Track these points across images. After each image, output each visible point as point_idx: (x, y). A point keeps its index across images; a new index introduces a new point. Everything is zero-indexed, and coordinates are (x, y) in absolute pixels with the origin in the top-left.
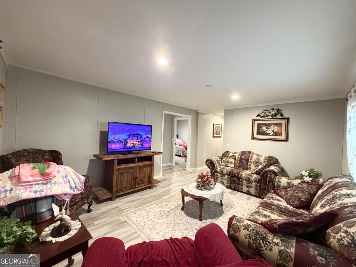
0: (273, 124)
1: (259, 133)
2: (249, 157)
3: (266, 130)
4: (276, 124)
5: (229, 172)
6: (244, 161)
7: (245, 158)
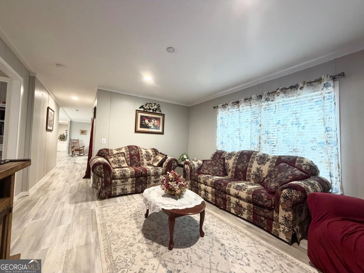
0: (154, 118)
1: (142, 126)
2: (139, 152)
3: (148, 123)
4: (156, 119)
5: (134, 173)
6: (135, 157)
7: (135, 153)
